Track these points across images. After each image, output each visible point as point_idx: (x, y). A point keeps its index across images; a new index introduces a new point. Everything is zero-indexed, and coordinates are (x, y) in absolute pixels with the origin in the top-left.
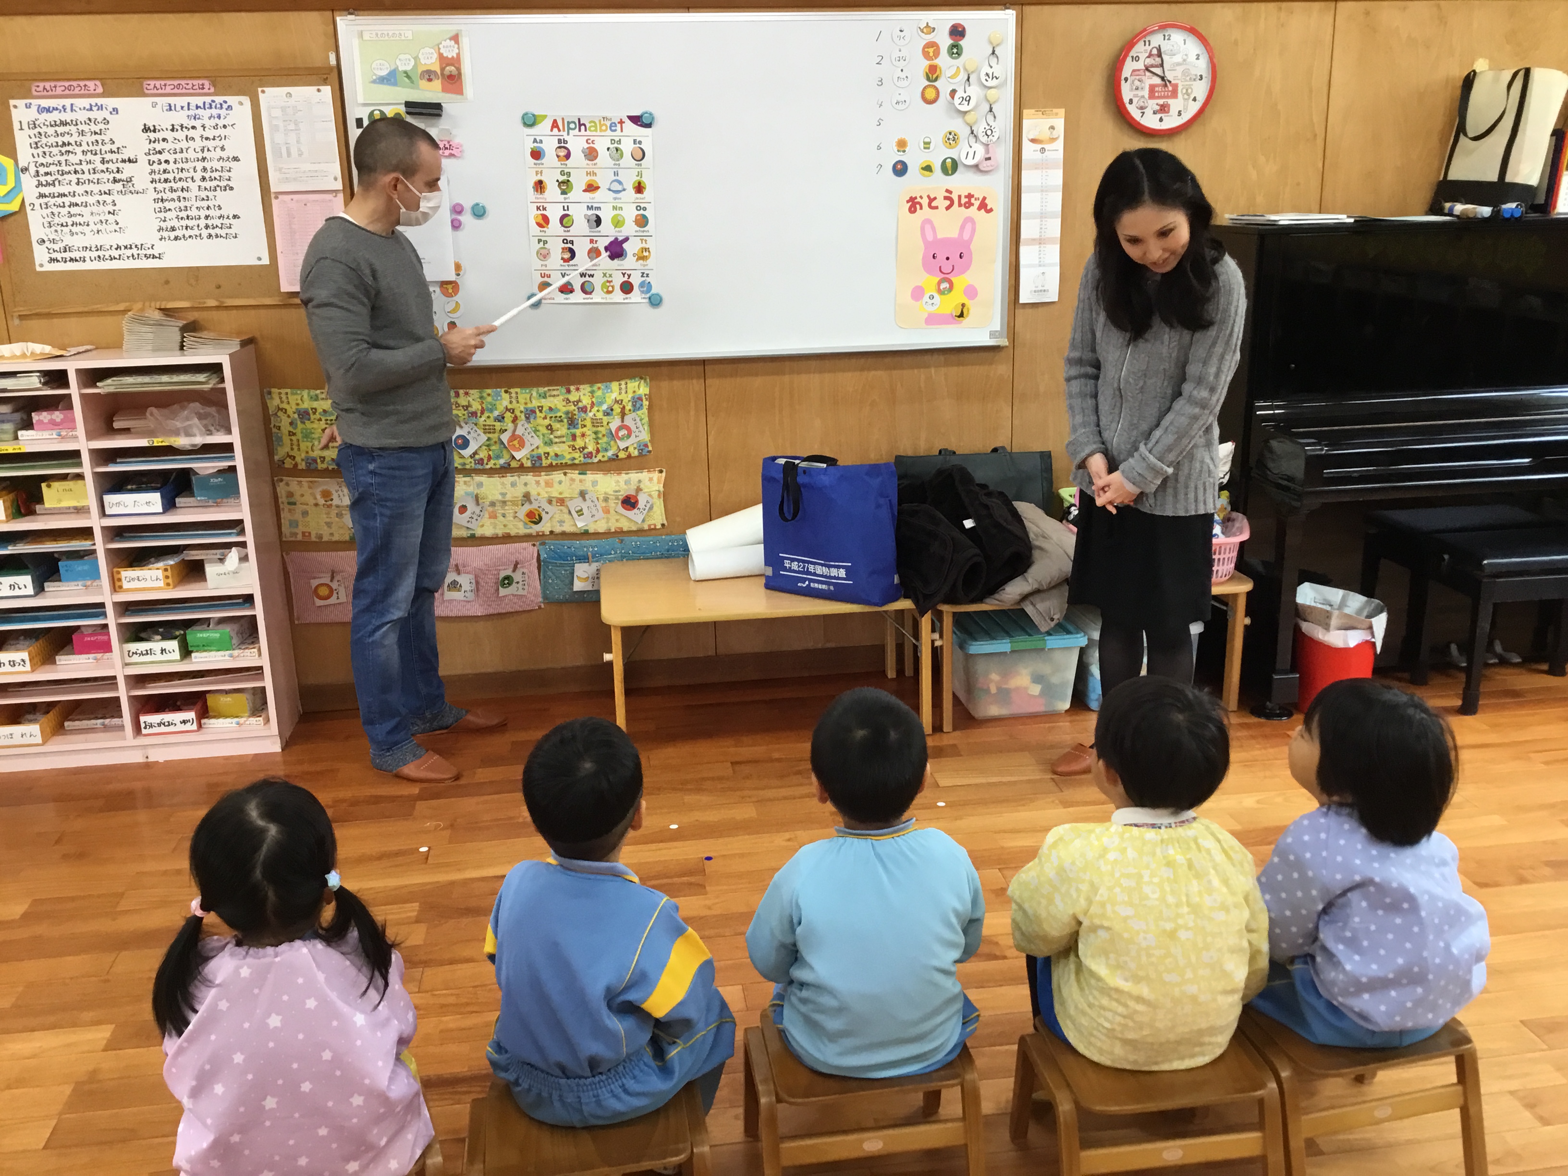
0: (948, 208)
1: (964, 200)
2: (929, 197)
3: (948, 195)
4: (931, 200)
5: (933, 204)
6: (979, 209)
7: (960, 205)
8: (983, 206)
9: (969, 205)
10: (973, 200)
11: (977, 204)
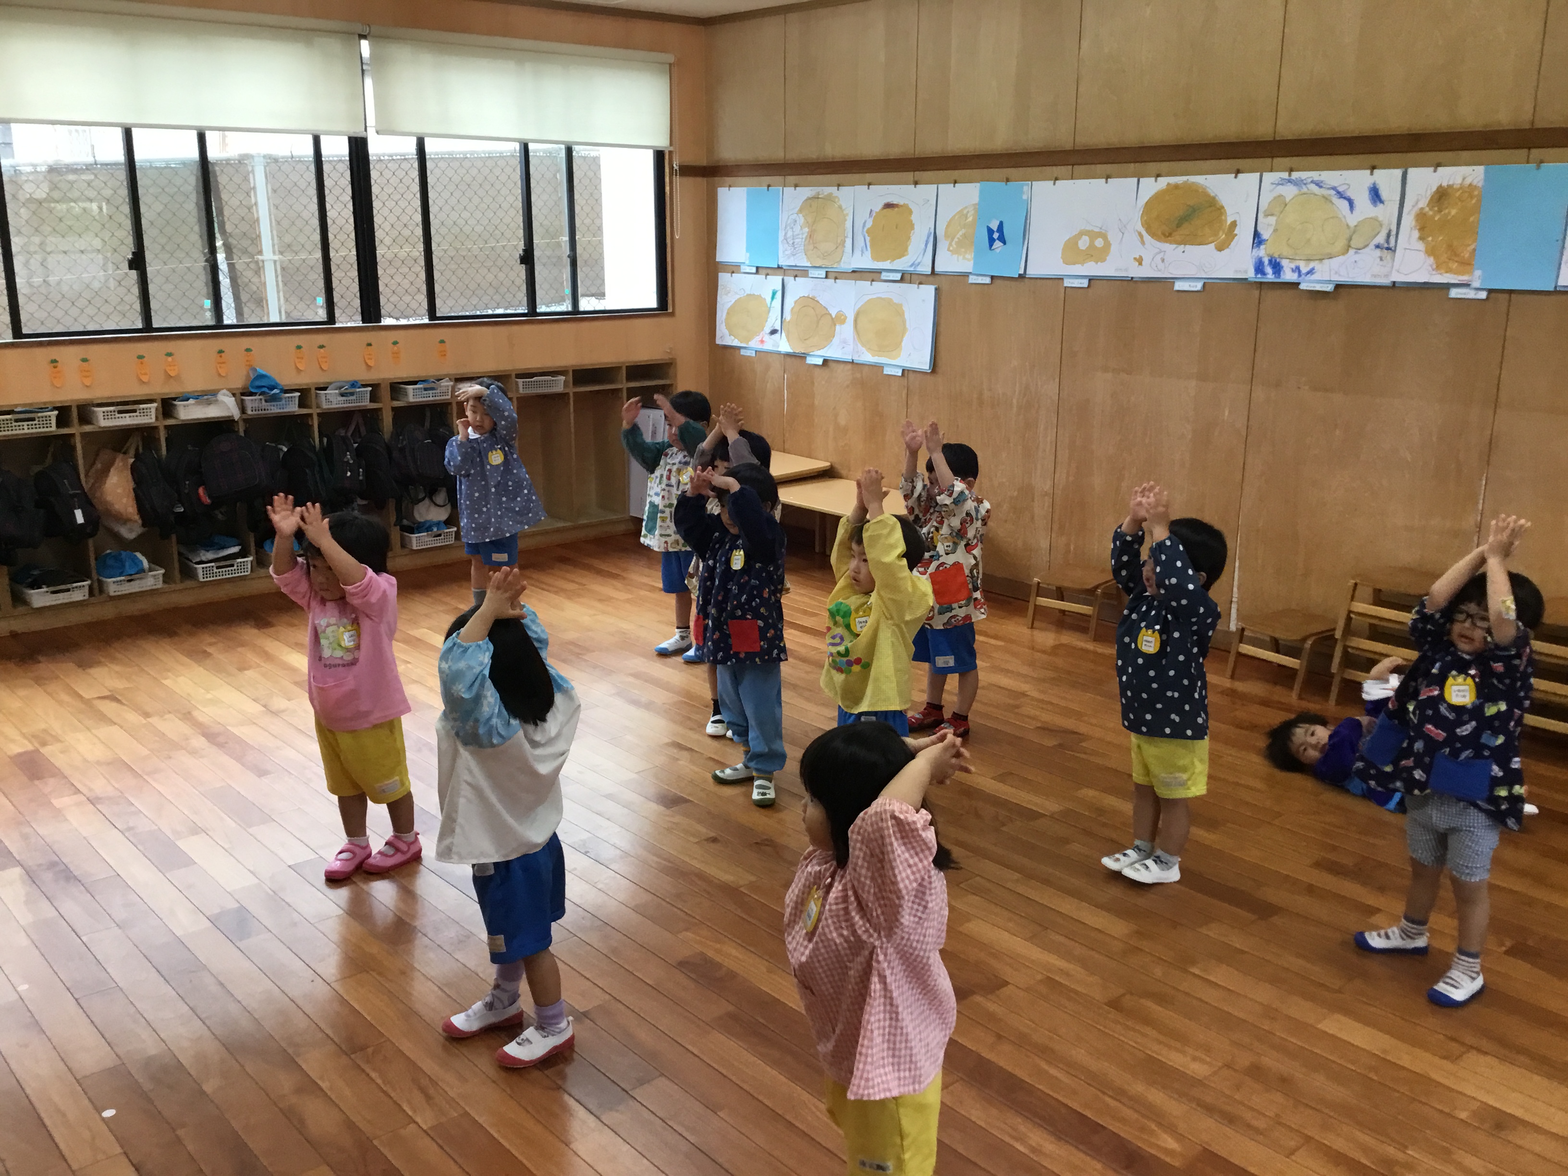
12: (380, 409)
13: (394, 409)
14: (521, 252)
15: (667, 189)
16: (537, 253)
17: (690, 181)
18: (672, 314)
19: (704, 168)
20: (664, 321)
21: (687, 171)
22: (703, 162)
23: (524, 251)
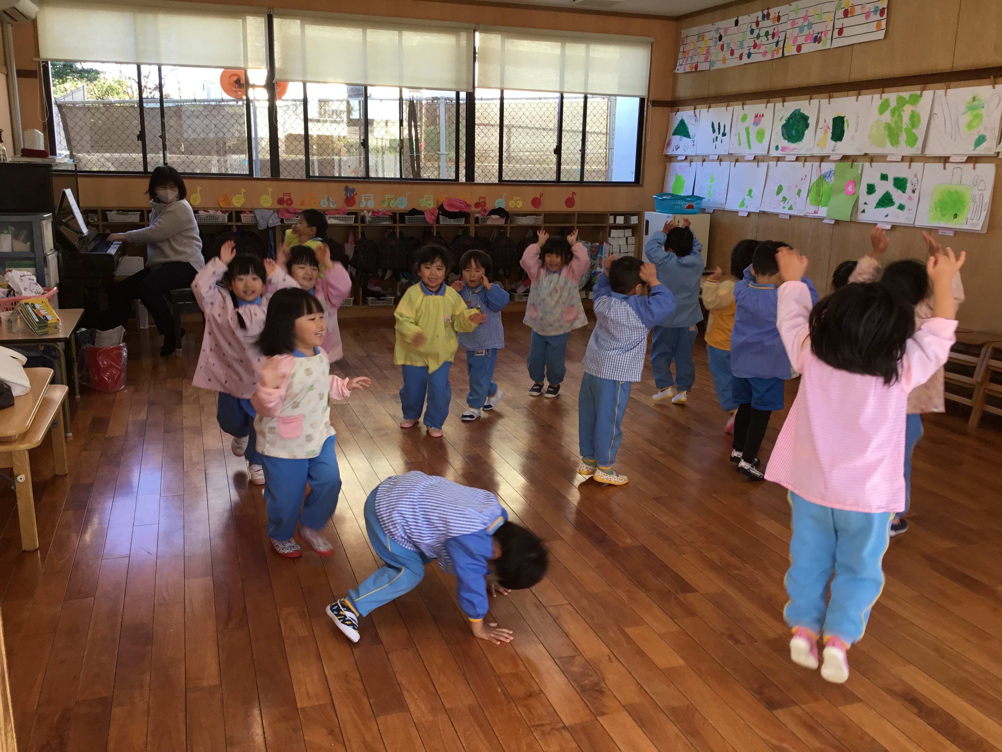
12: (469, 227)
13: (475, 227)
14: (555, 147)
15: (645, 113)
16: (564, 148)
17: (659, 109)
18: (642, 186)
19: (669, 102)
20: (636, 189)
21: (656, 103)
22: (670, 99)
23: (557, 146)
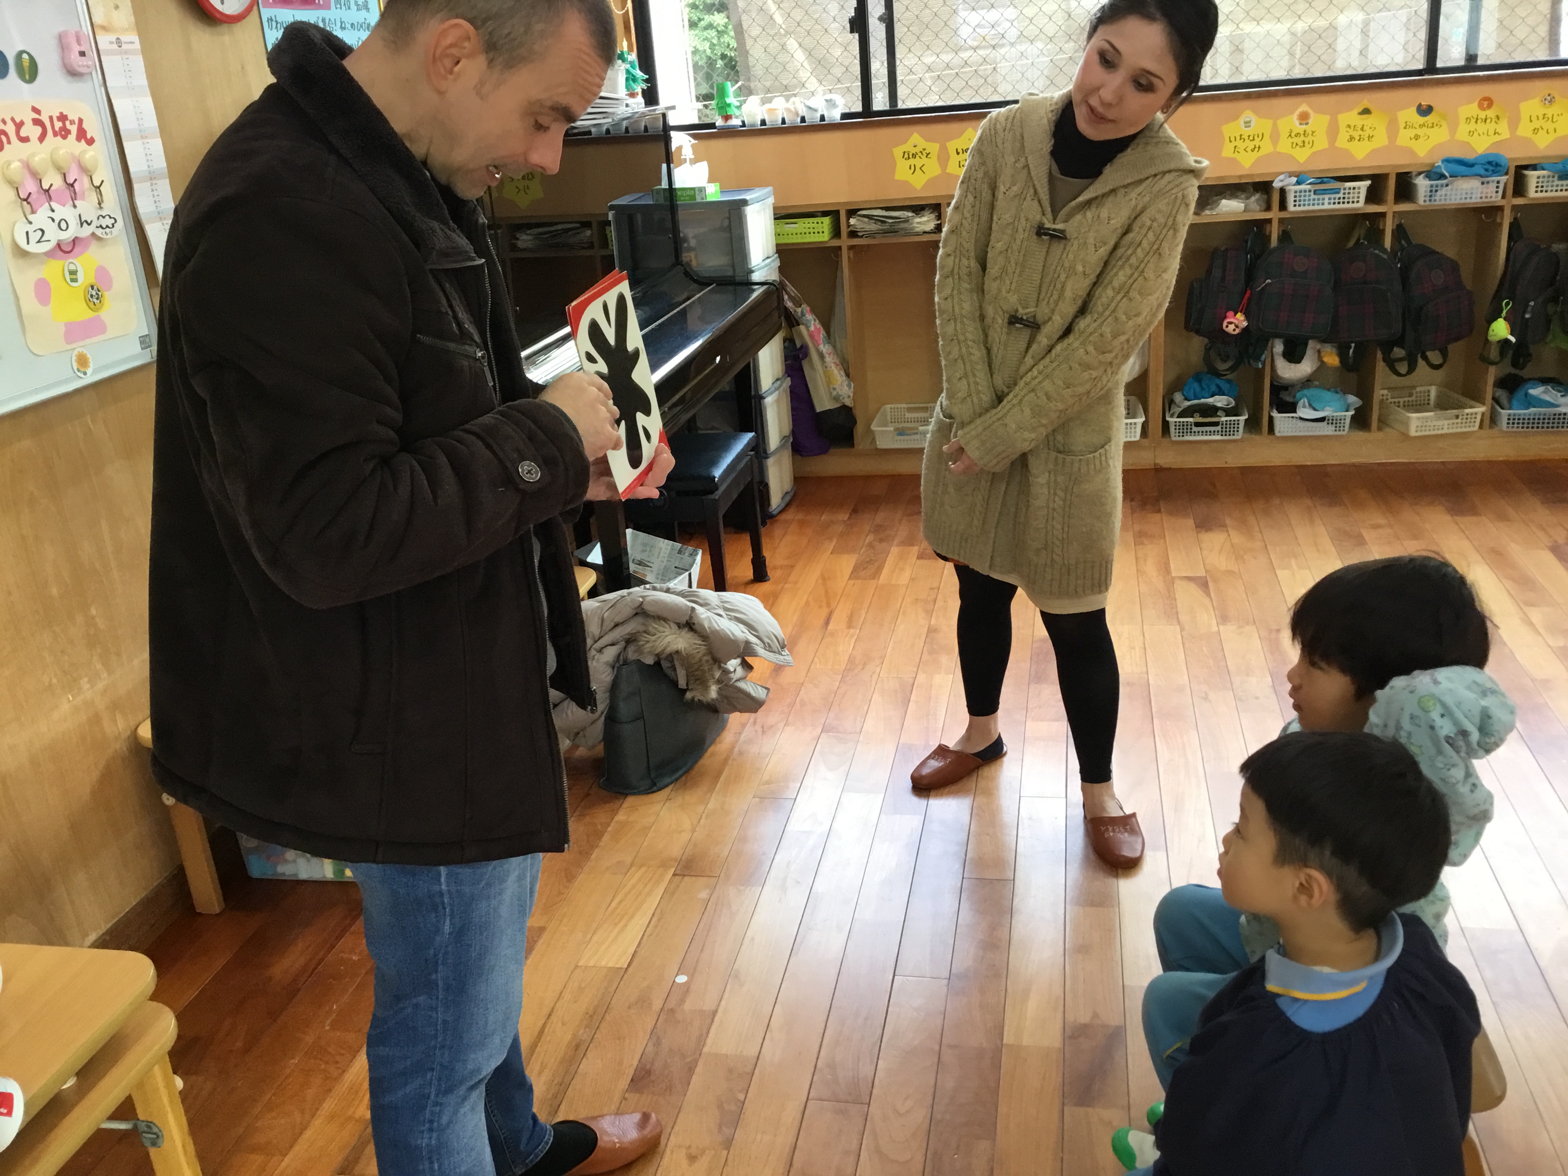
0: (42, 138)
1: (58, 125)
2: (13, 119)
3: (36, 116)
4: (19, 125)
5: (23, 133)
6: (78, 139)
7: (55, 134)
8: (82, 134)
9: (64, 133)
10: (68, 126)
11: (74, 129)
